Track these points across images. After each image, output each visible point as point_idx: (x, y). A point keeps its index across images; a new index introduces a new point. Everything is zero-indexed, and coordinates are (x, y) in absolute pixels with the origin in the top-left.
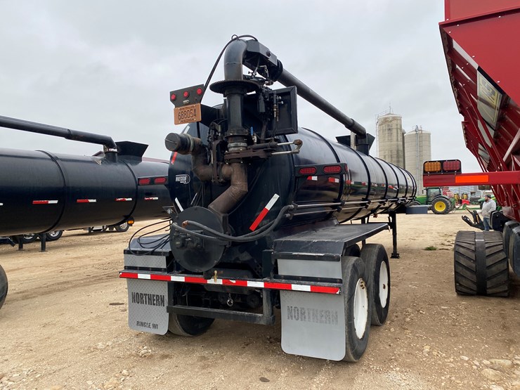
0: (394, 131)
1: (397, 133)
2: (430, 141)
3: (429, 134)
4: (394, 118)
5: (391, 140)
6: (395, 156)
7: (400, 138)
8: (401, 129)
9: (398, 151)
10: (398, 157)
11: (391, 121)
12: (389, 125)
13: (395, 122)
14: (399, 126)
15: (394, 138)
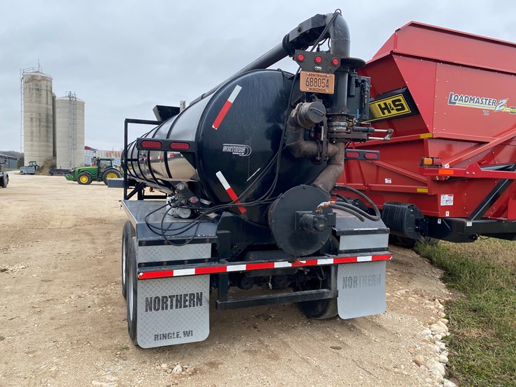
0: (44, 93)
1: (47, 95)
2: (84, 111)
3: (83, 103)
4: (44, 78)
5: (40, 102)
6: (44, 120)
7: (50, 101)
8: (51, 92)
9: (47, 115)
10: (47, 121)
11: (40, 81)
12: (37, 85)
13: (44, 83)
14: (49, 88)
15: (44, 100)
